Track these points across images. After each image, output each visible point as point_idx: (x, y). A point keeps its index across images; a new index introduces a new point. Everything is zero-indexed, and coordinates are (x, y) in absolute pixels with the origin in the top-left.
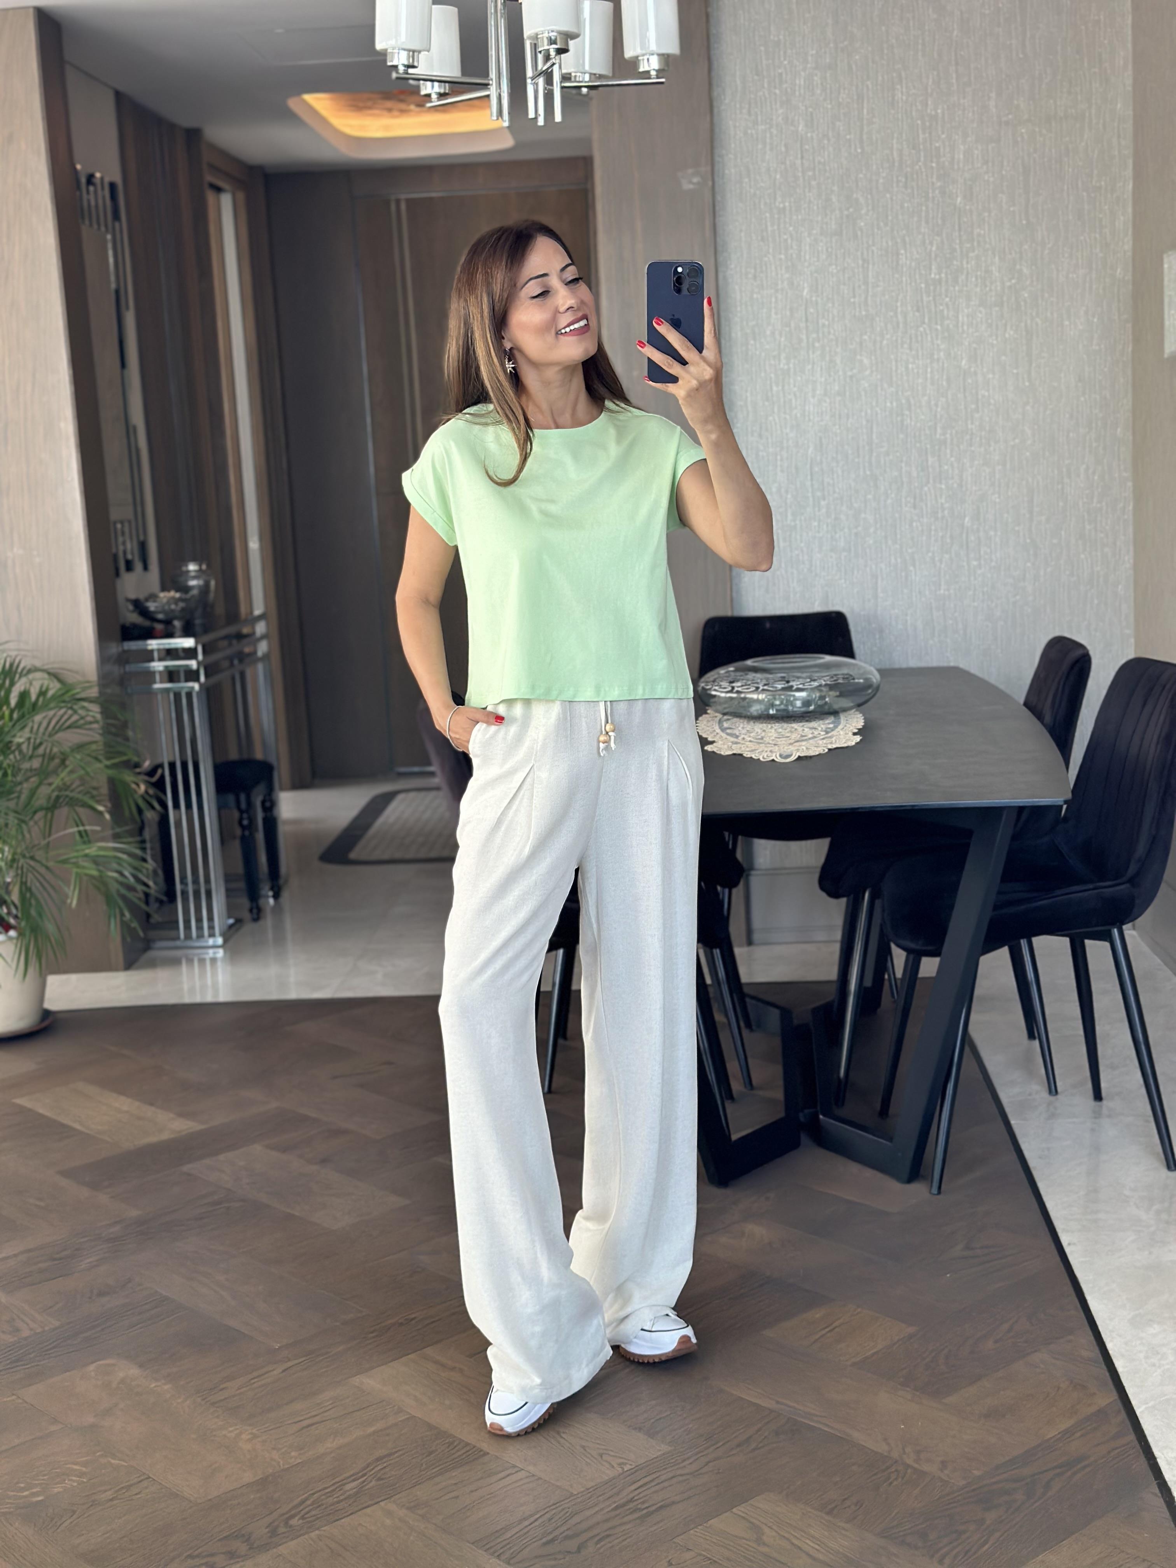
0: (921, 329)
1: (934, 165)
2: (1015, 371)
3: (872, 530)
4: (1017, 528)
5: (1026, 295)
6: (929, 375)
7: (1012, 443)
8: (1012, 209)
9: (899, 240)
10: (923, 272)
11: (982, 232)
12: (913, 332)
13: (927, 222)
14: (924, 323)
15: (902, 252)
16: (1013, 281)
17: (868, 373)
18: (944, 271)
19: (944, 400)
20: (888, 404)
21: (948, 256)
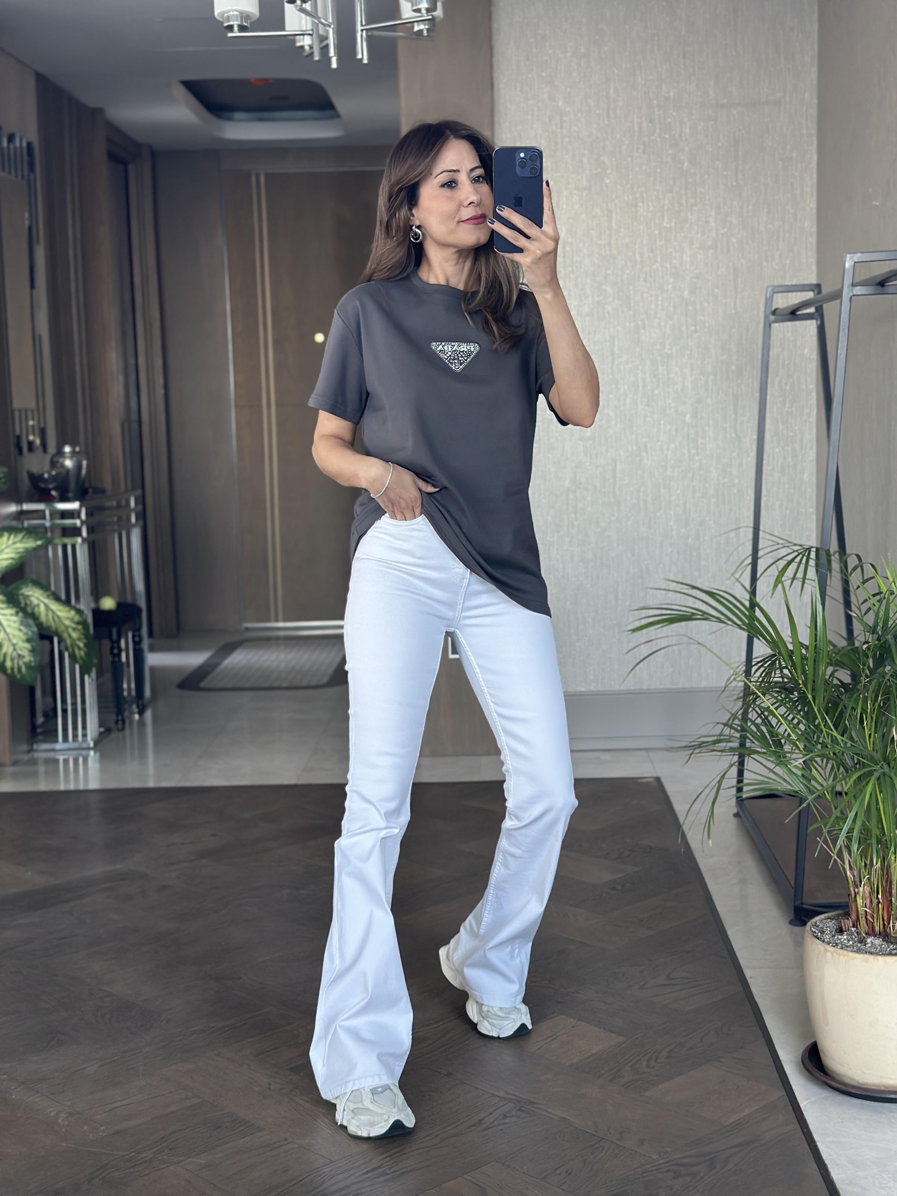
0: (654, 267)
1: (667, 136)
2: (724, 301)
3: (613, 423)
4: (725, 425)
5: (734, 240)
6: (660, 303)
7: (721, 358)
8: (726, 173)
9: (638, 195)
10: (657, 222)
11: (703, 191)
12: (648, 268)
13: (661, 182)
14: (656, 261)
15: (641, 204)
16: (726, 230)
17: (611, 299)
18: (674, 221)
19: (671, 323)
20: (627, 324)
21: (677, 209)
